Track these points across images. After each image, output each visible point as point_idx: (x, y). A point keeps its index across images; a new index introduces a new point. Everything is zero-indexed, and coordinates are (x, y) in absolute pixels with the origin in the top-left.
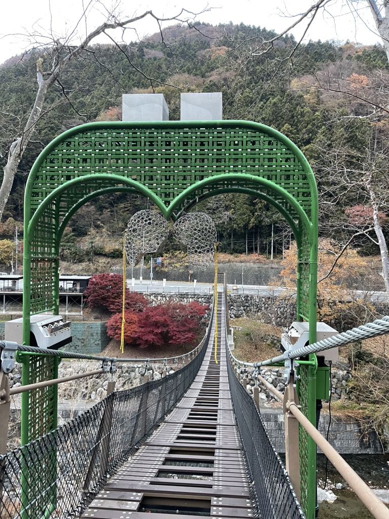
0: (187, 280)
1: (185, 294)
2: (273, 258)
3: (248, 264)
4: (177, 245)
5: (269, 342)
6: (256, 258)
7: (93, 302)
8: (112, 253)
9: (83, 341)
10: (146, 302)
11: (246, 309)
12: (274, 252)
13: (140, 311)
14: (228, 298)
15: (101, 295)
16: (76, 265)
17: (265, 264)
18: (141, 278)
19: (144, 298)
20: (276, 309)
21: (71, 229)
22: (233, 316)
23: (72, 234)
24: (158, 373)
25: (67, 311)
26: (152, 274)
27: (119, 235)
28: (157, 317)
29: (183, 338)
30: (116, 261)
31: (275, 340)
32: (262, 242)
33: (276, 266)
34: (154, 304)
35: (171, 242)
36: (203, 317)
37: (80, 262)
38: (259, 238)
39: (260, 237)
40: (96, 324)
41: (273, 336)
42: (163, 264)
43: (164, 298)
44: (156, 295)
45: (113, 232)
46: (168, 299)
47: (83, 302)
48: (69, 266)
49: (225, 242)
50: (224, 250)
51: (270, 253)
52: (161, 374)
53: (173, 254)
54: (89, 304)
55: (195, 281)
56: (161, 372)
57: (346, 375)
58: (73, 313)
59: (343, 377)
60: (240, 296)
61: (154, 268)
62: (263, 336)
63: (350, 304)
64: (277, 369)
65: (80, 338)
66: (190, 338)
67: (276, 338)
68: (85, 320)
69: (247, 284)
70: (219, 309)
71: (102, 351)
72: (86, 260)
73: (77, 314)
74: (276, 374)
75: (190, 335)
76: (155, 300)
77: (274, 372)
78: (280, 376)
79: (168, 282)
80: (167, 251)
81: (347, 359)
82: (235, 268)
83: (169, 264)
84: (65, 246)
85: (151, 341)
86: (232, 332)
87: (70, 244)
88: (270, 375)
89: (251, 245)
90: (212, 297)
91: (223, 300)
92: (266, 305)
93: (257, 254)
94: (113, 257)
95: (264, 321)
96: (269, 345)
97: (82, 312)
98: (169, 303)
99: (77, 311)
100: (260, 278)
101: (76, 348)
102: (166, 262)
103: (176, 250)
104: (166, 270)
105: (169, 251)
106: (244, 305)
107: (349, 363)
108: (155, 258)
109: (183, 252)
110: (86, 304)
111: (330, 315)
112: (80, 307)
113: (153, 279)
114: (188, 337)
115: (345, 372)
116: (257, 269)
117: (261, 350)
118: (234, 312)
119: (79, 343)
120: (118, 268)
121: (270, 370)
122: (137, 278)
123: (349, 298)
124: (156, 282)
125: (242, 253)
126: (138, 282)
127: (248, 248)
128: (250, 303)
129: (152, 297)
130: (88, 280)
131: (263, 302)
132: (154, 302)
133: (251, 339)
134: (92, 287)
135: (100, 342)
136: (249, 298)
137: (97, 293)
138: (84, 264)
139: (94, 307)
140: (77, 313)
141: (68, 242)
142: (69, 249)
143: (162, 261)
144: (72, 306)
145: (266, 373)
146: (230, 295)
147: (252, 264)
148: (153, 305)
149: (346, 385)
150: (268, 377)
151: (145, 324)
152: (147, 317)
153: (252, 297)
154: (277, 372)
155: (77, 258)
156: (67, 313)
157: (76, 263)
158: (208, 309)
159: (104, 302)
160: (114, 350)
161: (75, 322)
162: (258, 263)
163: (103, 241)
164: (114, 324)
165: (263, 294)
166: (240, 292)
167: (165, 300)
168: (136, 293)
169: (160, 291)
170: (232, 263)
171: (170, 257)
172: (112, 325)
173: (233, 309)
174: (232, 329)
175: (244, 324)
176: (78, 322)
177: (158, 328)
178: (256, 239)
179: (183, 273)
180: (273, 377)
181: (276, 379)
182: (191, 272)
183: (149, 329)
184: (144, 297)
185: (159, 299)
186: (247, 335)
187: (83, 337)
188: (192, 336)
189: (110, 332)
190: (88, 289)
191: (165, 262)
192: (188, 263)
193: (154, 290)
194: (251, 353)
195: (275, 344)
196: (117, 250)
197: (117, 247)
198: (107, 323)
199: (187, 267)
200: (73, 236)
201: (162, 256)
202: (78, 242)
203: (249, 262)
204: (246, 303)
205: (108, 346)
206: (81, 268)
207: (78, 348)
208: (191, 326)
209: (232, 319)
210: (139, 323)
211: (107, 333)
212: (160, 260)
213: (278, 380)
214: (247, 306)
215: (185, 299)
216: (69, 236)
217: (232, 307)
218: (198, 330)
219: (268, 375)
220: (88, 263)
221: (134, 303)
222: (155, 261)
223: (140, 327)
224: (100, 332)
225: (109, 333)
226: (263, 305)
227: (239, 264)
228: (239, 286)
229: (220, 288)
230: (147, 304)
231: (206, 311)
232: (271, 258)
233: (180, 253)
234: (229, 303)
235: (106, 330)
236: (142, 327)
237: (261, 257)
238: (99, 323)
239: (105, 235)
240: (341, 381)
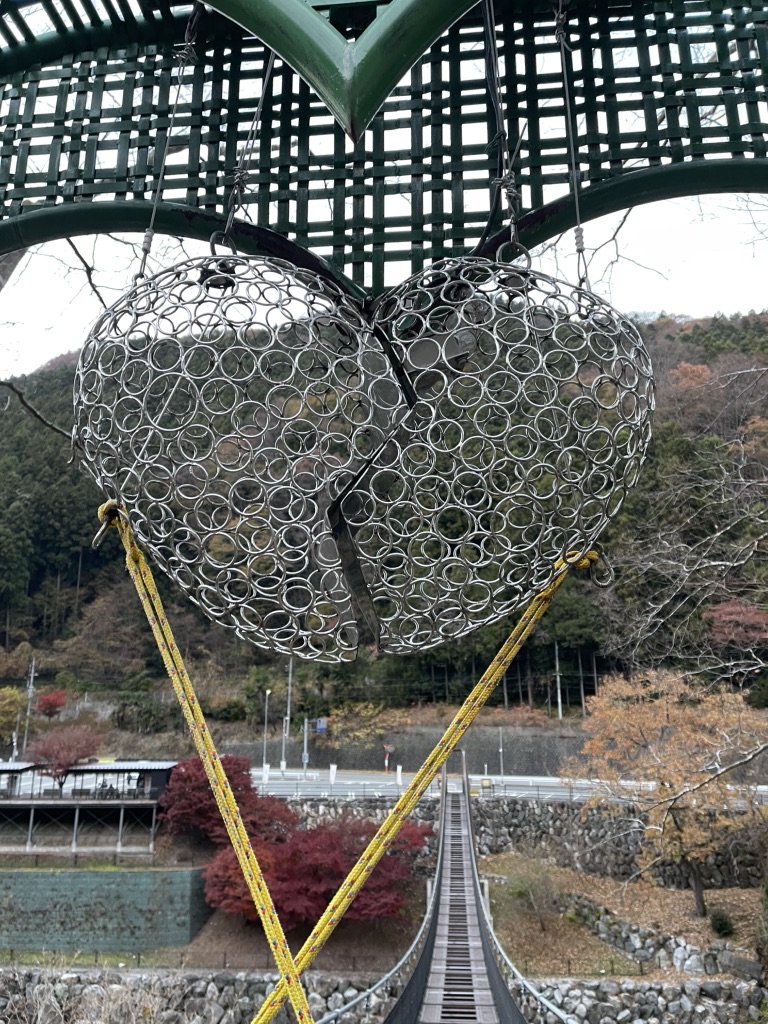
0: (382, 768)
1: (377, 800)
2: (564, 715)
3: (511, 729)
4: (359, 690)
5: (570, 913)
6: (526, 715)
7: (177, 820)
8: (225, 710)
9: (149, 916)
10: (293, 820)
11: (515, 831)
12: (563, 702)
13: (280, 840)
14: (473, 806)
15: (195, 804)
16: (149, 738)
17: (546, 729)
18: (283, 764)
19: (288, 811)
20: (580, 832)
21: (143, 662)
22: (485, 848)
23: (145, 672)
24: (318, 997)
25: (119, 844)
26: (306, 755)
27: (240, 672)
28: (317, 855)
29: (375, 905)
30: (231, 727)
31: (585, 907)
32: (536, 681)
33: (571, 733)
34: (310, 825)
35: (347, 684)
36: (419, 852)
37: (158, 730)
38: (529, 673)
39: (533, 670)
40: (182, 874)
41: (579, 898)
42: (329, 733)
43: (332, 810)
44: (315, 803)
45: (230, 666)
46: (340, 811)
47: (157, 821)
48: (135, 741)
49: (459, 682)
50: (458, 700)
51: (555, 704)
52: (326, 998)
53: (350, 711)
54: (169, 827)
55: (399, 768)
56: (325, 994)
57: (755, 991)
58: (133, 849)
59: (749, 998)
60: (498, 801)
61: (312, 742)
62: (555, 897)
63: (745, 818)
64: (595, 983)
65: (144, 908)
66: (393, 905)
67: (586, 903)
68: (159, 865)
69: (510, 774)
70: (456, 833)
71: (191, 941)
72: (170, 727)
73: (141, 849)
74: (593, 993)
75: (390, 898)
76: (313, 814)
77: (589, 988)
78: (605, 1000)
79: (342, 772)
80: (339, 703)
81: (753, 951)
82: (483, 738)
83: (344, 731)
84: (128, 697)
85: (300, 914)
86: (486, 889)
87: (140, 693)
88: (581, 997)
89: (513, 688)
90: (438, 806)
91: (463, 811)
92: (558, 823)
93: (528, 707)
94: (226, 719)
95: (554, 860)
96: (571, 920)
97: (151, 846)
98: (344, 821)
99: (139, 843)
100: (537, 762)
101: (133, 933)
102: (337, 728)
103: (356, 700)
104: (337, 745)
105: (342, 703)
106: (509, 823)
107: (760, 960)
108: (314, 720)
109: (371, 706)
110: (161, 824)
111: (703, 845)
112: (149, 833)
113: (310, 766)
114: (386, 904)
115: (754, 983)
116: (530, 739)
117: (556, 934)
118: (489, 840)
119: (141, 922)
120: (235, 742)
121: (580, 986)
122: (275, 765)
123: (739, 804)
124: (314, 774)
125: (495, 706)
126: (276, 773)
127: (508, 694)
128: (521, 817)
129: (305, 807)
130: (169, 771)
131: (550, 815)
132: (310, 820)
133: (530, 906)
134: (177, 785)
135: (187, 919)
136: (519, 807)
137: (187, 799)
138: (165, 736)
139: (181, 832)
140: (143, 848)
141: (137, 689)
142: (136, 704)
143: (329, 726)
144: (133, 831)
145: (572, 993)
146: (477, 800)
147: (519, 730)
148: (309, 827)
149: (760, 1018)
150: (575, 1003)
151: (290, 871)
152: (294, 854)
153: (525, 804)
154: (596, 988)
155: (151, 723)
156: (119, 849)
157: (148, 733)
158: (430, 833)
159: (203, 820)
160: (219, 937)
161: (136, 870)
162: (531, 726)
163: (208, 686)
164: (220, 873)
165: (548, 796)
166: (499, 793)
167: (334, 814)
168: (272, 799)
169: (324, 794)
170: (476, 729)
171: (346, 717)
172: (217, 876)
173: (484, 832)
174: (486, 882)
175: (516, 867)
176: (141, 869)
177: (320, 880)
178: (524, 675)
179: (372, 752)
180: (588, 1002)
181: (595, 1006)
182: (389, 748)
183: (302, 884)
184: (290, 807)
185: (321, 812)
186: (521, 895)
187: (150, 907)
188: (396, 900)
189: (211, 893)
190: (169, 790)
191: (335, 727)
192: (383, 728)
193: (311, 792)
194: (531, 940)
195: (586, 918)
196: (236, 705)
197: (235, 698)
198: (205, 870)
199: (381, 738)
200: (148, 675)
201: (328, 715)
202: (157, 688)
203: (512, 724)
204: (513, 817)
205: (206, 927)
206: (158, 743)
207: (138, 933)
208: (393, 876)
209: (484, 857)
210: (276, 871)
211: (205, 895)
212: (323, 722)
213: (599, 1009)
214: (516, 826)
215: (378, 811)
216: (138, 677)
217: (482, 828)
218: (408, 884)
219: (576, 997)
220: (173, 733)
221: (267, 821)
222: (314, 726)
223: (278, 879)
224: (188, 893)
225: (210, 895)
226: (551, 823)
227: (489, 730)
228: (495, 779)
229: (454, 786)
230: (295, 823)
231: (426, 839)
232: (557, 715)
233: (366, 707)
234: (475, 818)
235: (201, 889)
236: (283, 880)
237: (538, 714)
238: (187, 870)
239: (211, 673)
240: (747, 1008)
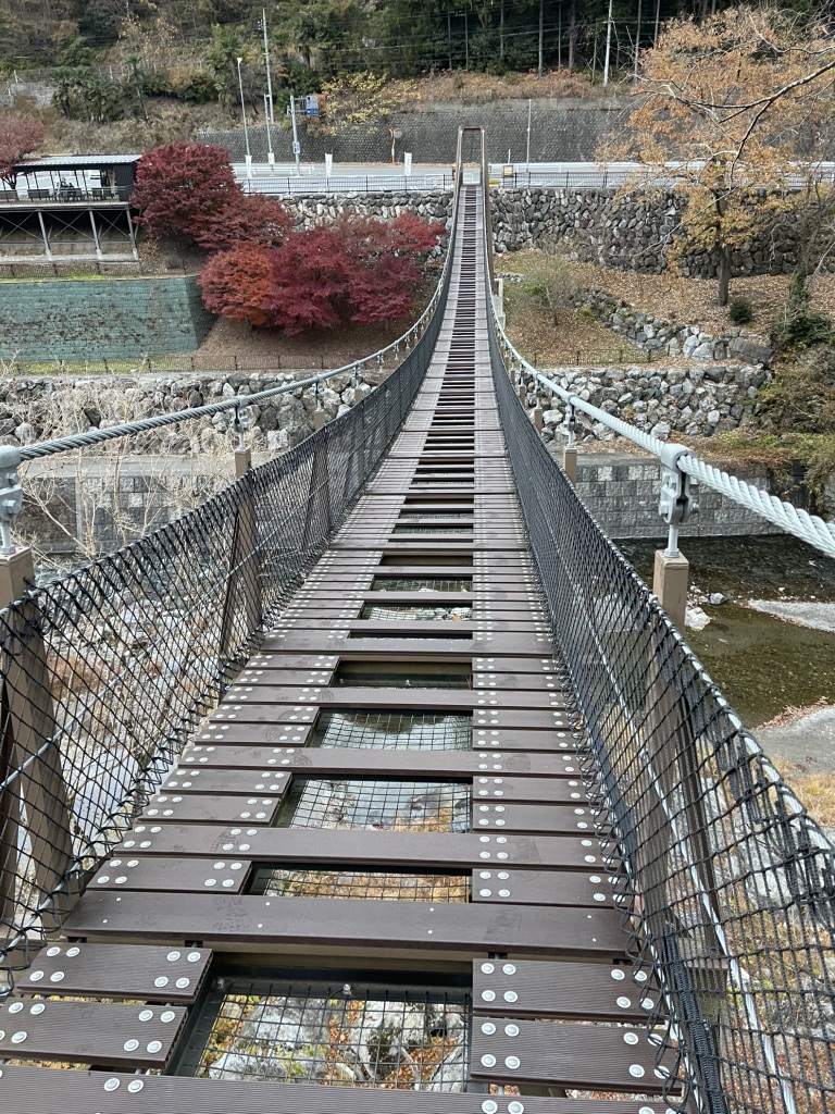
0: (388, 159)
1: (382, 196)
2: (610, 79)
3: (543, 102)
4: (355, 54)
5: (586, 307)
6: (564, 82)
7: (157, 223)
8: (191, 87)
9: (151, 324)
10: (288, 221)
11: (536, 226)
12: (611, 63)
13: (276, 243)
14: (491, 199)
15: (173, 204)
16: (106, 128)
17: (586, 100)
18: (271, 156)
19: (281, 210)
20: (609, 223)
21: (74, 25)
22: (502, 246)
23: (80, 39)
24: (333, 392)
25: (98, 251)
26: (296, 143)
27: (201, 35)
28: (318, 258)
29: (383, 307)
30: (201, 111)
31: (602, 301)
32: (581, 32)
33: (616, 104)
34: (308, 225)
35: (339, 47)
36: (430, 252)
37: (114, 118)
38: (573, 22)
39: (578, 17)
40: (176, 282)
41: (597, 292)
42: (322, 116)
43: (332, 208)
44: (312, 200)
45: (186, 26)
46: (341, 209)
47: (134, 225)
48: (90, 132)
49: (482, 39)
50: (480, 65)
51: (600, 67)
52: (340, 393)
53: (346, 85)
54: (149, 231)
55: (408, 156)
56: (339, 389)
57: (759, 374)
58: (116, 257)
59: (751, 380)
60: (520, 192)
61: (302, 128)
62: (572, 292)
63: (798, 197)
64: (602, 370)
65: (144, 316)
66: (401, 306)
67: (604, 297)
68: (148, 273)
69: (538, 161)
70: (469, 229)
71: (199, 347)
72: (129, 113)
73: (124, 256)
74: (598, 380)
75: (399, 300)
76: (310, 213)
77: (595, 376)
78: (609, 385)
79: (341, 164)
80: (332, 74)
81: (767, 337)
82: (508, 116)
83: (339, 112)
84: (67, 75)
85: (307, 318)
86: (501, 288)
87: (80, 67)
88: (586, 383)
89: (551, 44)
90: (453, 201)
91: (479, 203)
92: (586, 214)
93: (568, 71)
94: (195, 101)
95: (577, 255)
96: (586, 314)
97: (135, 253)
98: (346, 220)
99: (122, 251)
100: (571, 143)
101: (138, 341)
102: (332, 108)
103: (353, 69)
104: (333, 130)
105: (335, 73)
106: (531, 216)
107: (772, 345)
108: (302, 98)
109: (371, 76)
110: (140, 229)
111: (742, 230)
112: (129, 239)
113: (303, 159)
114: (395, 305)
115: (759, 367)
116: (565, 114)
117: (568, 327)
118: (506, 237)
119: (143, 330)
120: (210, 131)
121: (587, 374)
122: (259, 158)
123: (796, 182)
124: (310, 168)
125: (527, 71)
126: (262, 168)
127: (544, 52)
128: (544, 210)
129: (301, 206)
130: (133, 165)
131: (578, 205)
132: (307, 221)
133: (546, 302)
134: (146, 183)
135: (191, 325)
136: (543, 198)
137: (162, 199)
138: (124, 124)
139: (165, 237)
140: (126, 256)
141: (76, 64)
142: (79, 84)
143: (321, 106)
144: (110, 237)
145: (578, 380)
146: (496, 192)
147: (553, 102)
148: (307, 228)
149: (756, 397)
150: (580, 389)
151: (291, 277)
152: (293, 259)
153: (551, 194)
154: (602, 375)
155: (104, 109)
156: (100, 257)
157: (104, 121)
158: (443, 232)
159: (184, 223)
160: (227, 341)
161: (124, 278)
162: (568, 96)
163: (163, 55)
164: (215, 280)
165: (577, 184)
166: (522, 183)
167: (334, 214)
168: (261, 198)
169: (321, 190)
170: (500, 103)
171: (341, 93)
172: (213, 283)
173: (502, 228)
174: (501, 280)
175: (533, 265)
176: (130, 278)
177: (324, 284)
178: (566, 25)
179: (376, 138)
180: (592, 388)
181: (598, 391)
182: (396, 134)
183: (301, 290)
184: (283, 206)
185: (319, 212)
186: (537, 292)
187: (149, 315)
188: (406, 301)
189: (210, 301)
190: (140, 189)
191: (328, 106)
192: (386, 106)
193: (306, 188)
194: (542, 334)
195: (601, 311)
196: (203, 80)
197: (200, 71)
198: (199, 277)
199: (385, 119)
200: (85, 44)
201: (319, 92)
202: (101, 61)
203: (545, 95)
204: (536, 210)
205: (212, 333)
206: (118, 135)
207: (142, 341)
208: (402, 278)
209: (500, 255)
210: (276, 276)
211: (205, 302)
212: (313, 101)
213: (602, 393)
214: (539, 220)
215: (383, 208)
216: (73, 46)
217: (501, 224)
218: (418, 287)
219: (582, 384)
220: (133, 121)
221: (258, 223)
222: (303, 105)
223: (279, 284)
224: (186, 301)
225: (209, 302)
226: (577, 214)
227: (518, 104)
228: (519, 167)
229: (472, 176)
230: (291, 225)
231: (438, 237)
232: (602, 81)
233: (365, 78)
234: (493, 212)
235: (199, 296)
236: (285, 285)
237: (578, 81)
238: (180, 278)
239: (164, 36)
240: (747, 389)
